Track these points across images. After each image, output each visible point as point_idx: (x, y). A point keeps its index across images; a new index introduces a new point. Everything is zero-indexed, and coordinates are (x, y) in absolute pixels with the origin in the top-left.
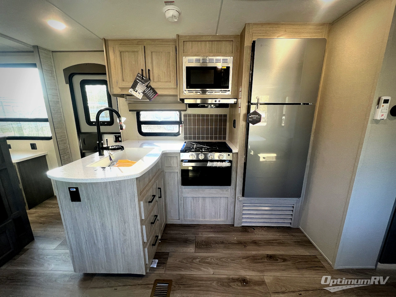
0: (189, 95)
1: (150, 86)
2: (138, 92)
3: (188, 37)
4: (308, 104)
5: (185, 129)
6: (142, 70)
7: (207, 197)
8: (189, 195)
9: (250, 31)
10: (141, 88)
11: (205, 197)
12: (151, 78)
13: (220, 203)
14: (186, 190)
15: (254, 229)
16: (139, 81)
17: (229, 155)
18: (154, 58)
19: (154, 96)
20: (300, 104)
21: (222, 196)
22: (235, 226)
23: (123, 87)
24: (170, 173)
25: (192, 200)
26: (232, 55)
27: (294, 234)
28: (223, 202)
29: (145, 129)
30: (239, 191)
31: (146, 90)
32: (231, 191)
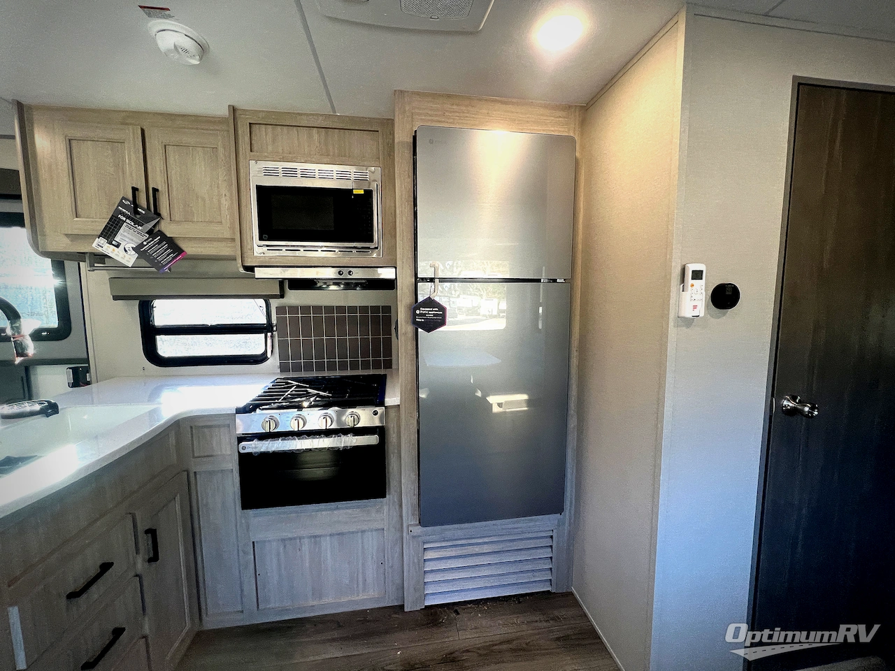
0: (271, 258)
1: (161, 233)
2: (121, 247)
3: (261, 115)
4: (555, 281)
5: (283, 345)
6: (135, 190)
7: (325, 536)
8: (270, 535)
9: (407, 109)
10: (129, 237)
11: (320, 536)
12: (164, 211)
13: (363, 547)
14: (260, 519)
15: (458, 613)
16: (124, 219)
17: (375, 413)
18: (171, 160)
19: (174, 258)
20: (539, 281)
21: (365, 527)
22: (406, 610)
23: (76, 232)
24: (211, 473)
25: (281, 549)
26: (377, 163)
27: (556, 613)
28: (371, 543)
29: (167, 346)
30: (410, 509)
31: (145, 243)
32: (389, 510)
